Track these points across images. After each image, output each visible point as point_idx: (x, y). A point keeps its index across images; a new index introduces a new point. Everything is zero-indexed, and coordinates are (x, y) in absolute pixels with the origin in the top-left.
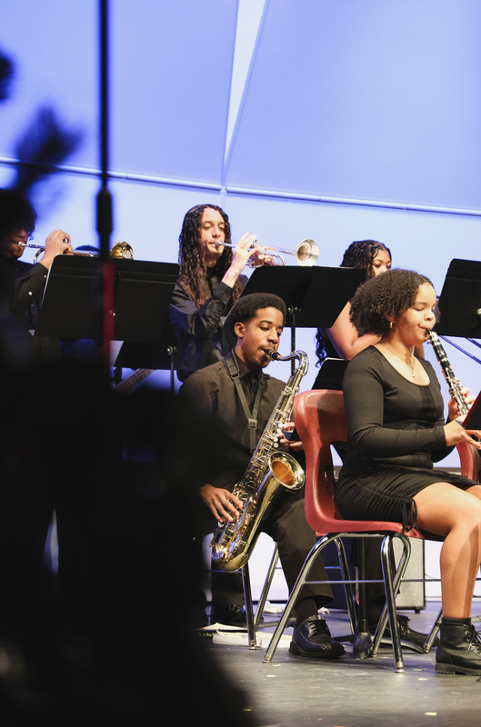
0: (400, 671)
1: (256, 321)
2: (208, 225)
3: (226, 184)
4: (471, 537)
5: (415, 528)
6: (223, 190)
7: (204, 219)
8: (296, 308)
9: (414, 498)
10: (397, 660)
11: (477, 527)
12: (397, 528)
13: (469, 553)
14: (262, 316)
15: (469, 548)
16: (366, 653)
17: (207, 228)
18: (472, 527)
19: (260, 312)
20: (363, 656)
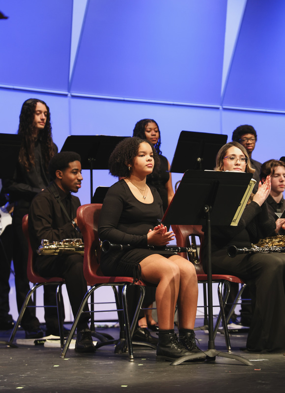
0: (132, 360)
1: (70, 170)
2: (38, 112)
3: (71, 91)
4: (170, 283)
5: (140, 280)
6: (69, 95)
7: (37, 109)
8: (93, 159)
9: (140, 263)
10: (130, 355)
11: (174, 278)
12: (131, 280)
13: (170, 293)
14: (73, 167)
15: (170, 290)
16: (122, 351)
17: (38, 114)
18: (171, 277)
19: (71, 164)
20: (120, 352)
